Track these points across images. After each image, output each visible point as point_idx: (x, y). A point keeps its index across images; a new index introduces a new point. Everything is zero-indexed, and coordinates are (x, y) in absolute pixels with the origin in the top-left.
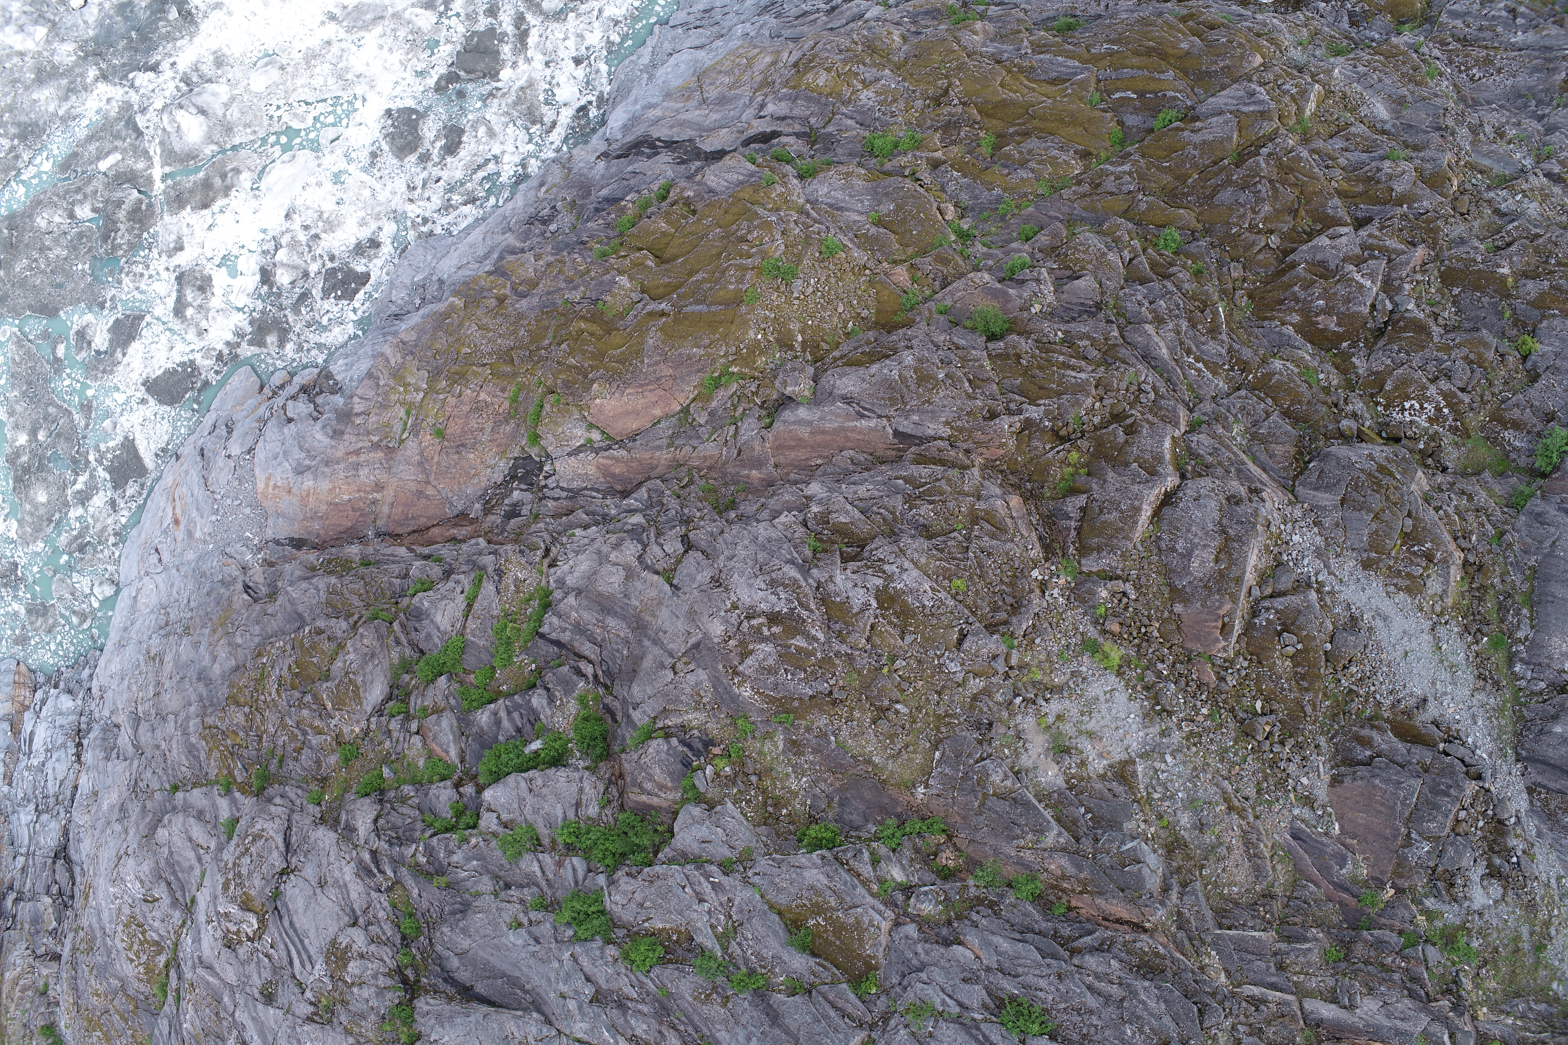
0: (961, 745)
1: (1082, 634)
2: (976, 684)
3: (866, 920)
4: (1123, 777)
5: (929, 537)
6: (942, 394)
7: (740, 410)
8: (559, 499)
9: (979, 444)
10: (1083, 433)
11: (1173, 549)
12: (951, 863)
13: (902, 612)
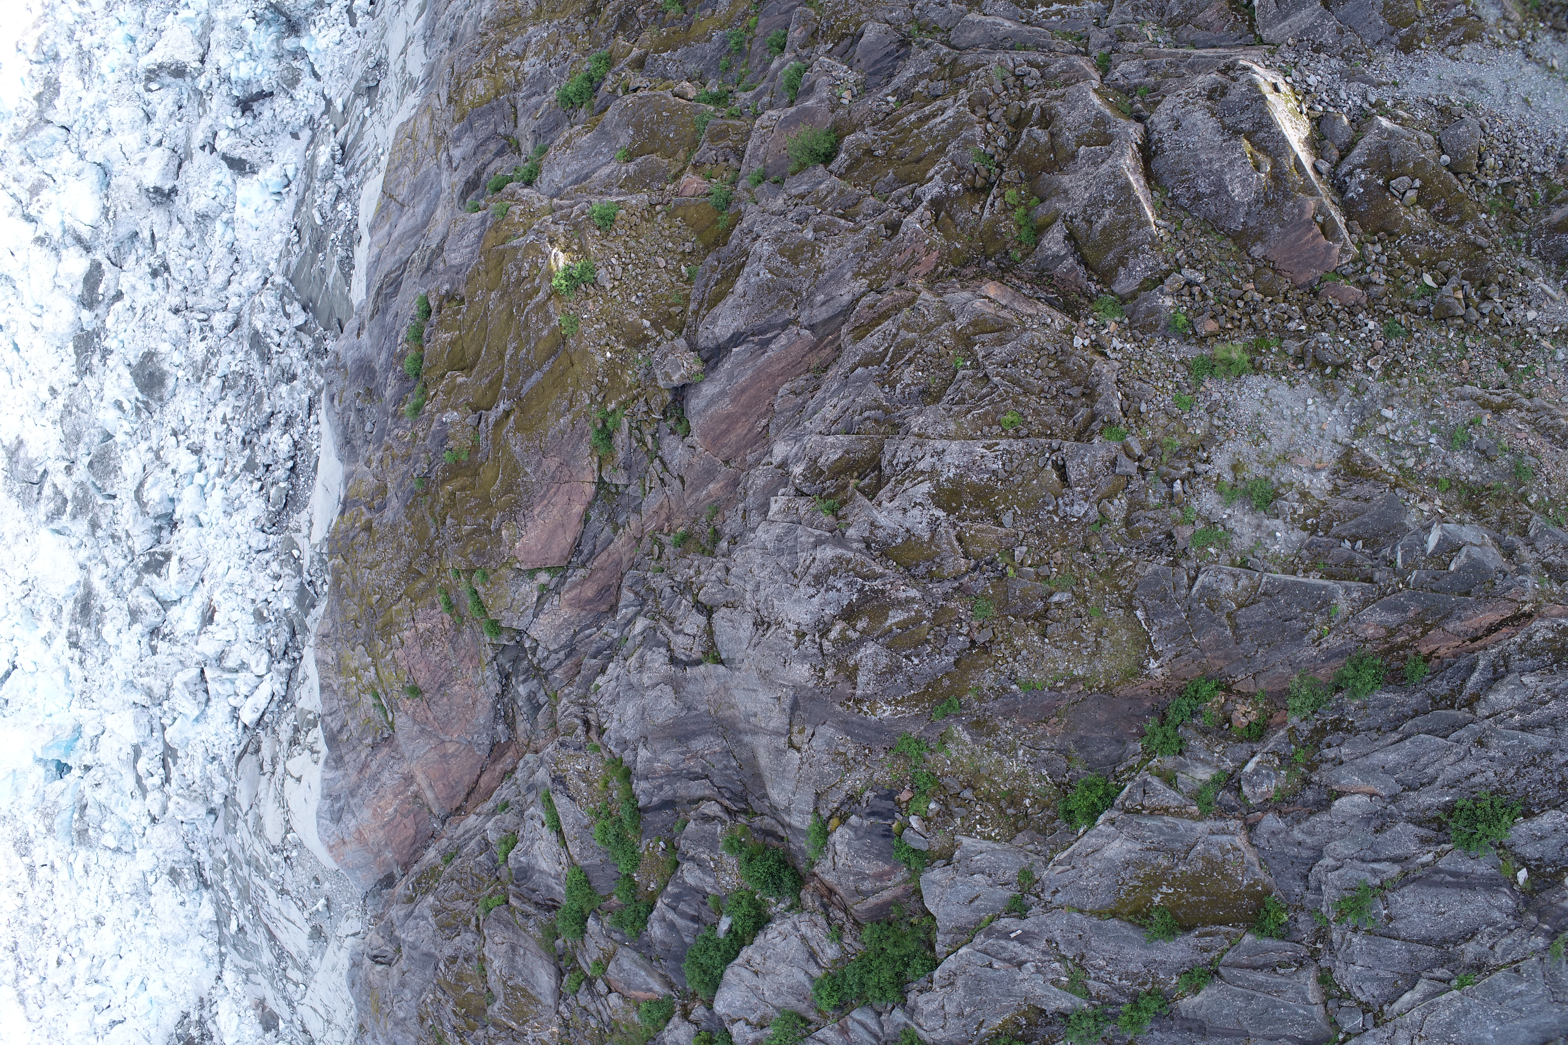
0: (1158, 583)
1: (1181, 362)
2: (1118, 507)
3: (1215, 851)
4: (1356, 473)
5: (937, 399)
6: (826, 252)
7: (649, 439)
8: (560, 663)
9: (905, 267)
10: (999, 165)
11: (1199, 197)
12: (1253, 717)
13: (977, 497)
